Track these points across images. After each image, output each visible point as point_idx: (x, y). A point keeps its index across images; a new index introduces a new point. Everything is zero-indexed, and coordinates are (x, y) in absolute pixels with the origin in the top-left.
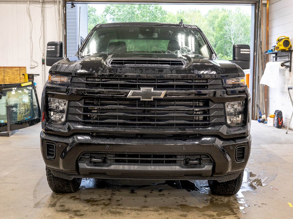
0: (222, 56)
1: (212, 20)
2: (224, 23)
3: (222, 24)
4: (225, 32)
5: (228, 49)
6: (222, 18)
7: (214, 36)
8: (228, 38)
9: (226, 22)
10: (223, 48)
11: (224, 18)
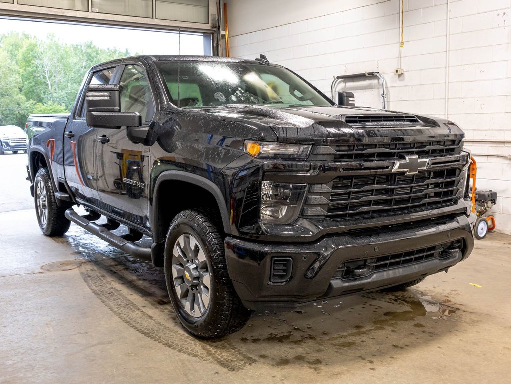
0: (34, 103)
1: (10, 49)
2: (32, 56)
3: (30, 57)
4: (35, 68)
5: (43, 94)
6: (28, 47)
7: (19, 74)
8: (42, 77)
9: (36, 54)
10: (33, 91)
11: (32, 48)
